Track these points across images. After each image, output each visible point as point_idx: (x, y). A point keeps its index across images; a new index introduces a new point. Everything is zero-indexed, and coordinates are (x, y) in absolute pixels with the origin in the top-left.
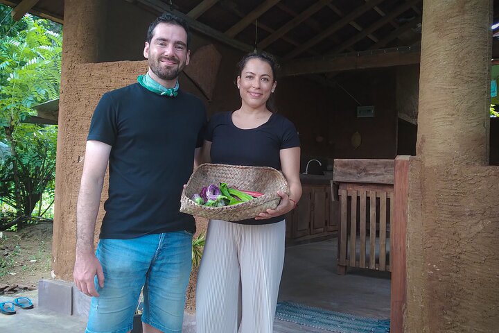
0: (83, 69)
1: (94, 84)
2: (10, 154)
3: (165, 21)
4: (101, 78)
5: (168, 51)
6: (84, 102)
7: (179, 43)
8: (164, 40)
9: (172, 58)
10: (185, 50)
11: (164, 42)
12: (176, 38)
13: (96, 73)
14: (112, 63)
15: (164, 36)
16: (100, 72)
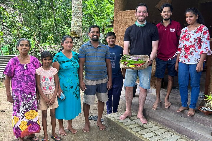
0: (120, 13)
1: (123, 18)
2: (103, 38)
3: (140, 6)
4: (124, 16)
5: (141, 14)
6: (120, 24)
7: (144, 11)
8: (140, 11)
9: (143, 16)
10: (146, 13)
11: (140, 12)
12: (143, 10)
13: (123, 14)
14: (127, 11)
15: (140, 10)
16: (124, 14)
